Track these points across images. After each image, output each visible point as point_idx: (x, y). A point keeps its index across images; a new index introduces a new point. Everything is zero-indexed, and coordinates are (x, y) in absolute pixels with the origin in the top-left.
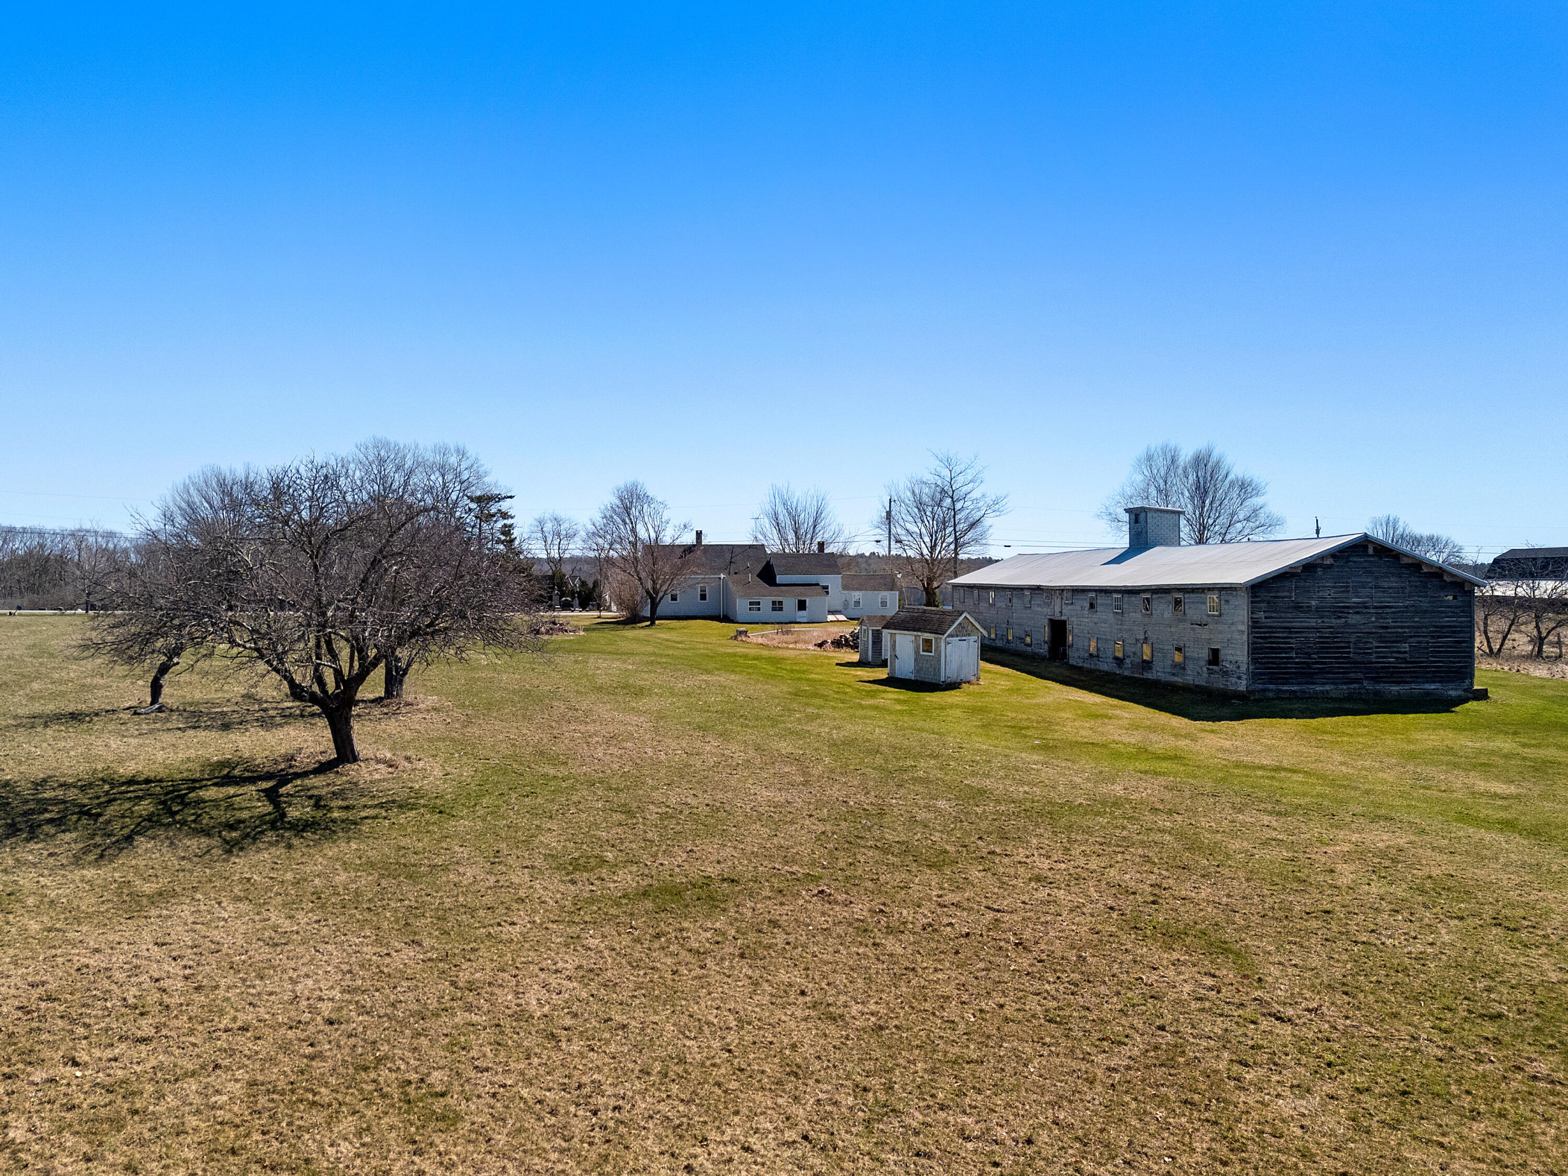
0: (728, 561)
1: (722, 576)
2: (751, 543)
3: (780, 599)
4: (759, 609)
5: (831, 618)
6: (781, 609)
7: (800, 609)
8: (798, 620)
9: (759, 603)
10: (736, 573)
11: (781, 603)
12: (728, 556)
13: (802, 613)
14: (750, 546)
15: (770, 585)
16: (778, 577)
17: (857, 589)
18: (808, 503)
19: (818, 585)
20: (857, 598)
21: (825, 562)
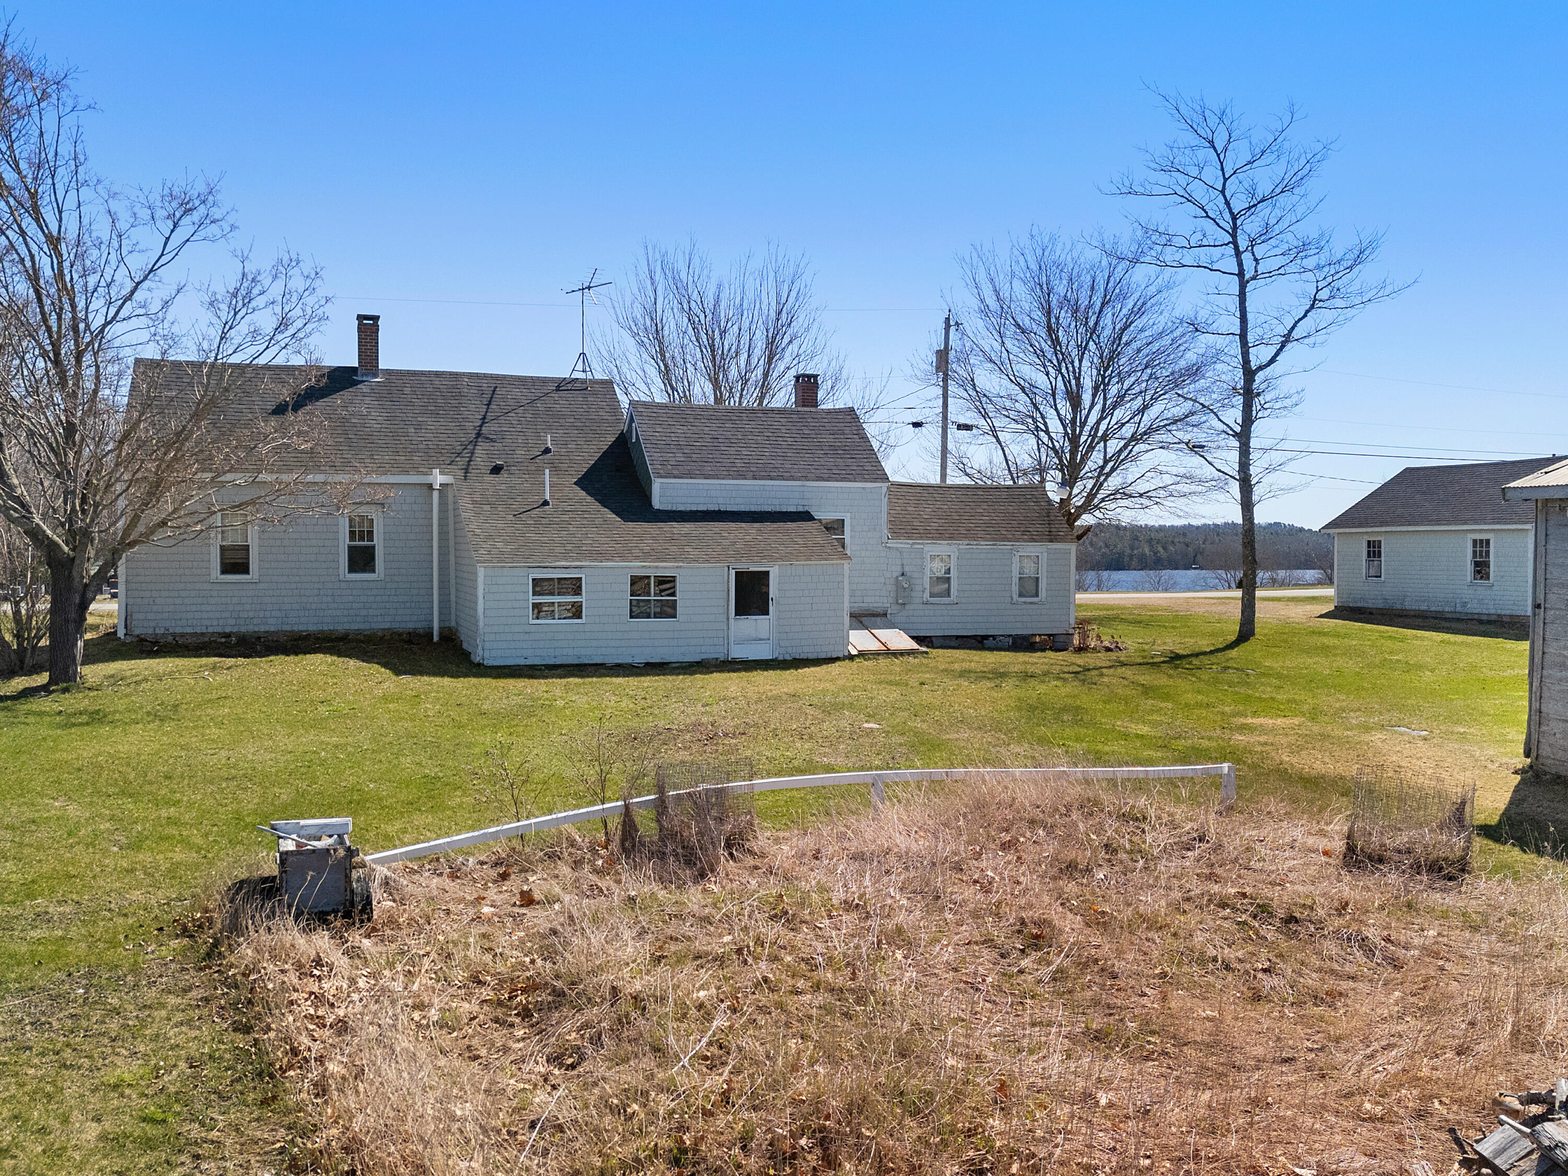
0: (470, 427)
1: (438, 478)
2: (564, 373)
3: (665, 569)
4: (578, 614)
5: (860, 640)
6: (668, 610)
7: (742, 610)
8: (738, 652)
9: (575, 586)
10: (496, 470)
11: (667, 583)
12: (473, 410)
13: (753, 624)
14: (561, 385)
15: (627, 514)
16: (657, 486)
17: (941, 535)
18: (750, 295)
19: (806, 516)
20: (938, 568)
21: (828, 439)
